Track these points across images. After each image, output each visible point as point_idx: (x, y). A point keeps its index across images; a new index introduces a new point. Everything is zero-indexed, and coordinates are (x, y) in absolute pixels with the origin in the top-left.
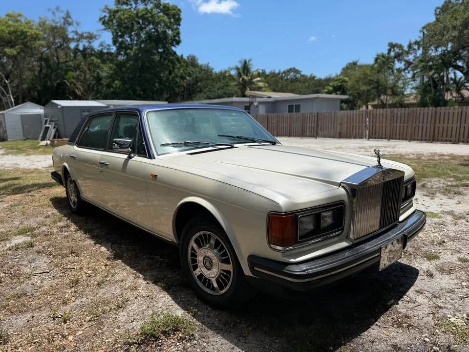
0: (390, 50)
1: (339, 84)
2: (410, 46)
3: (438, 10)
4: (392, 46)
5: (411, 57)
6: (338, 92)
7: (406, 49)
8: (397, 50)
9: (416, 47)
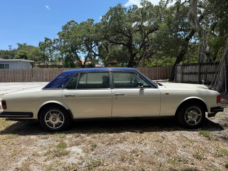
0: (45, 41)
1: (23, 54)
2: (54, 41)
3: (63, 27)
4: (47, 39)
5: (55, 45)
6: (23, 58)
7: (53, 41)
8: (49, 41)
9: (57, 41)
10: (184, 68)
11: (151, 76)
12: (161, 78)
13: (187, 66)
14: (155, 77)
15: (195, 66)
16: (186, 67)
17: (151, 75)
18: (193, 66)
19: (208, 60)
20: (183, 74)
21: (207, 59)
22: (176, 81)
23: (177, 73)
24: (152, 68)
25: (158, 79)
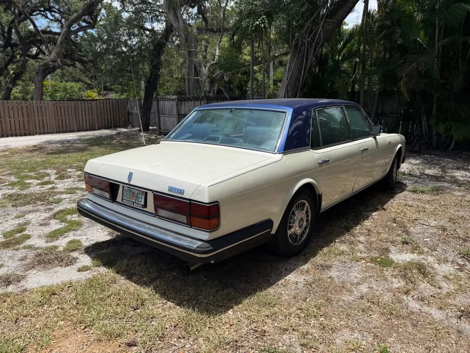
10: (181, 104)
11: (81, 122)
12: (103, 125)
13: (186, 102)
14: (91, 123)
15: (199, 101)
16: (183, 102)
17: (81, 119)
18: (196, 101)
19: (210, 92)
20: (180, 116)
21: (208, 89)
22: (161, 131)
23: (160, 115)
24: (81, 103)
25: (97, 127)
